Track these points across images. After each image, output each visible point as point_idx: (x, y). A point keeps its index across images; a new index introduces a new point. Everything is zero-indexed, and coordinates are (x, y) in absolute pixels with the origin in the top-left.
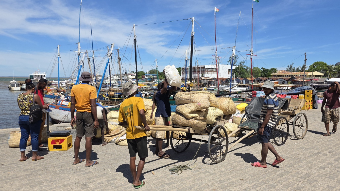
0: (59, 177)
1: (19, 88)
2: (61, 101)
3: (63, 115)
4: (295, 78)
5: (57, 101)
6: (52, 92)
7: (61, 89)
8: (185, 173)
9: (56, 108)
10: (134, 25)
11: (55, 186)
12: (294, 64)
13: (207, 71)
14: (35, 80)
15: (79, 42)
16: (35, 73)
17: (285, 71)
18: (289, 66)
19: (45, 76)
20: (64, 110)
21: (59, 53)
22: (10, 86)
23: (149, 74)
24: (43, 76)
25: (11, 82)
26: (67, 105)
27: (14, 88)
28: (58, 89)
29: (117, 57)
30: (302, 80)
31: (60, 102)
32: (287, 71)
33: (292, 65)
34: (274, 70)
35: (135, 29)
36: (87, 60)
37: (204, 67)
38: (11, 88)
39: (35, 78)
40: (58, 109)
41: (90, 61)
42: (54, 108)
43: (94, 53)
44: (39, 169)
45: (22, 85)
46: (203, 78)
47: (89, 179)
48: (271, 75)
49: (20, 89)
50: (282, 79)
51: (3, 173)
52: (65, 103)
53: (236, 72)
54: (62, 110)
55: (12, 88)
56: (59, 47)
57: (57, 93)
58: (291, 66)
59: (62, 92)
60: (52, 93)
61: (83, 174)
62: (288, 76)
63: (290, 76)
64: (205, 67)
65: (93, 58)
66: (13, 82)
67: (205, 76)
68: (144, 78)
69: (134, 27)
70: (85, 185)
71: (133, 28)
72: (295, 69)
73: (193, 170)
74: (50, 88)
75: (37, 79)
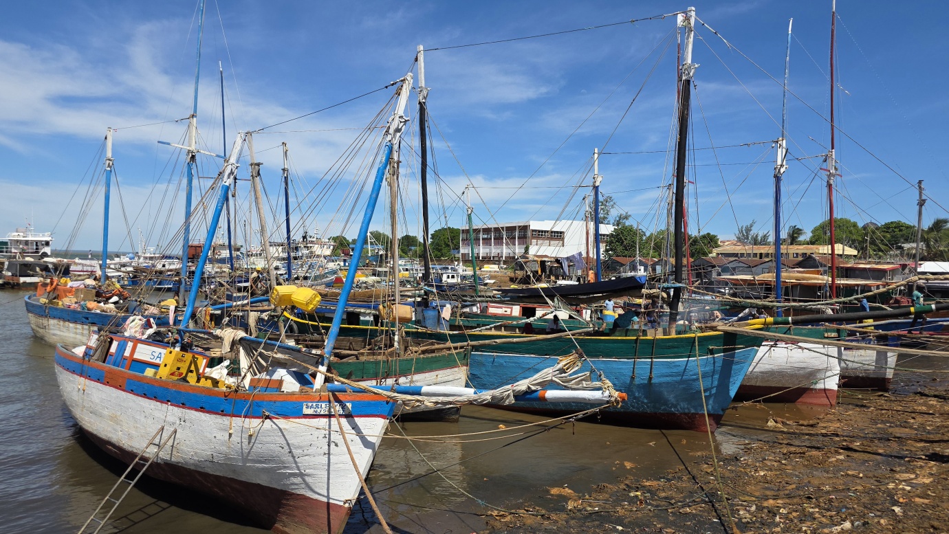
2: (130, 344)
3: (150, 421)
5: (110, 340)
6: (77, 297)
7: (110, 288)
9: (107, 384)
10: (421, 48)
13: (537, 238)
14: (15, 257)
15: (195, 111)
16: (17, 234)
18: (744, 229)
19: (47, 243)
20: (155, 398)
21: (110, 155)
24: (43, 245)
26: (158, 361)
28: (100, 286)
31: (122, 348)
33: (751, 227)
34: (712, 240)
37: (528, 228)
39: (13, 250)
40: (120, 387)
42: (98, 381)
48: (715, 251)
52: (145, 352)
53: (617, 241)
54: (145, 396)
57: (99, 302)
58: (748, 230)
59: (115, 299)
60: (76, 303)
64: (531, 228)
67: (535, 253)
69: (421, 58)
72: (759, 238)
74: (70, 284)
75: (23, 253)
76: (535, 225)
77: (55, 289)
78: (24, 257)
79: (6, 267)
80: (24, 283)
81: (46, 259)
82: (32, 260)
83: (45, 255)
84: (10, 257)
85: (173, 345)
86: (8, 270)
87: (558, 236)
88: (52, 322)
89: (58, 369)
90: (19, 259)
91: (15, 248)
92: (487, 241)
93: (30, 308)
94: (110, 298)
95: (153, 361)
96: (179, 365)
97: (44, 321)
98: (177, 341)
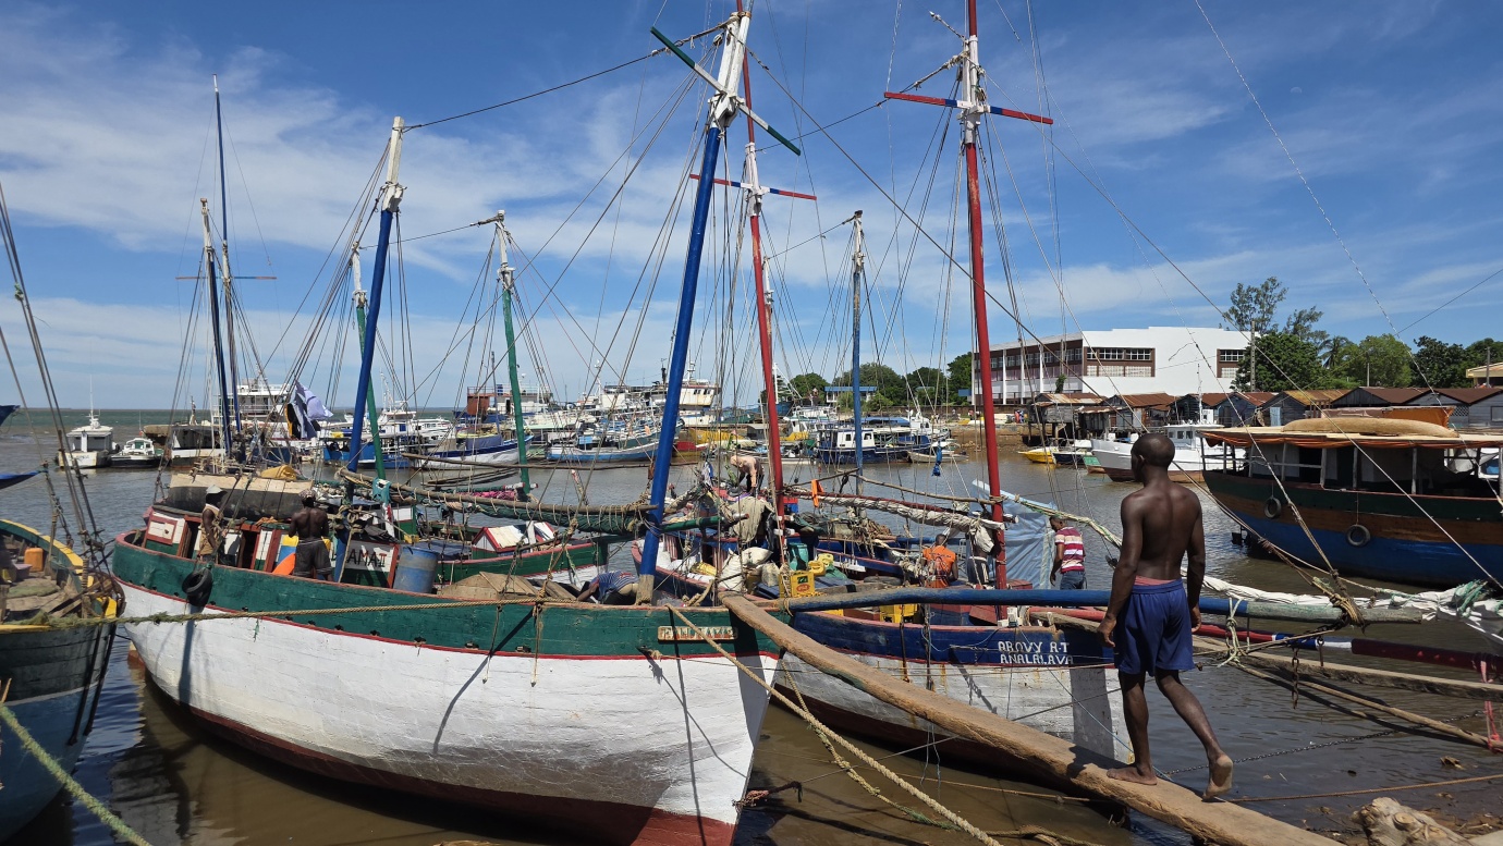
13: (1098, 363)
34: (1492, 350)
46: (1061, 398)
48: (1473, 373)
64: (1085, 344)
66: (89, 428)
76: (1092, 339)
80: (177, 458)
87: (1142, 358)
92: (1013, 372)
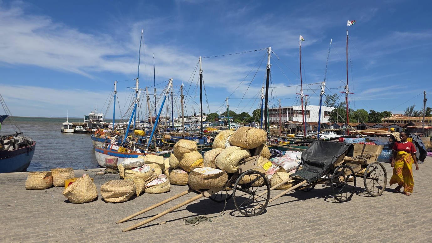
0: (60, 220)
1: (72, 130)
2: (111, 145)
4: (413, 125)
5: (108, 144)
6: (105, 135)
7: (115, 132)
8: (202, 225)
9: (104, 153)
10: (201, 57)
11: (50, 229)
12: (415, 107)
13: (297, 114)
15: (138, 77)
16: (91, 113)
17: (402, 115)
18: (409, 109)
19: (102, 117)
21: (115, 90)
22: (62, 128)
23: (222, 116)
24: (100, 117)
25: (64, 123)
26: (118, 150)
27: (66, 130)
28: (112, 132)
29: (180, 94)
30: (422, 127)
31: (109, 146)
32: (407, 115)
33: (413, 107)
34: (387, 114)
35: (201, 62)
36: (147, 98)
37: (292, 109)
38: (63, 131)
39: (90, 119)
40: (106, 154)
41: (149, 99)
42: (103, 153)
43: (156, 90)
44: (43, 211)
45: (76, 127)
46: (291, 122)
47: (90, 224)
48: (383, 119)
49: (73, 132)
50: (395, 125)
51: (6, 213)
52: (115, 147)
53: (335, 115)
54: (111, 155)
55: (65, 130)
56: (116, 83)
57: (111, 136)
58: (412, 109)
59: (116, 136)
60: (105, 137)
61: (86, 219)
62: (405, 121)
63: (408, 121)
64: (294, 109)
65: (155, 96)
66: (66, 123)
67: (294, 121)
68: (217, 121)
69: (201, 61)
70: (81, 230)
71: (199, 61)
72: (418, 113)
73: (214, 222)
74: (104, 131)
75: (93, 121)
77: (99, 132)
78: (93, 122)
79: (87, 125)
80: (92, 131)
81: (101, 123)
82: (96, 123)
83: (101, 121)
84: (89, 122)
85: (122, 146)
86: (88, 126)
87: (307, 113)
88: (98, 142)
89: (96, 152)
90: (92, 123)
91: (91, 119)
92: (274, 115)
93: (93, 138)
94: (115, 135)
95: (117, 150)
96: (122, 151)
97: (96, 142)
98: (122, 145)
